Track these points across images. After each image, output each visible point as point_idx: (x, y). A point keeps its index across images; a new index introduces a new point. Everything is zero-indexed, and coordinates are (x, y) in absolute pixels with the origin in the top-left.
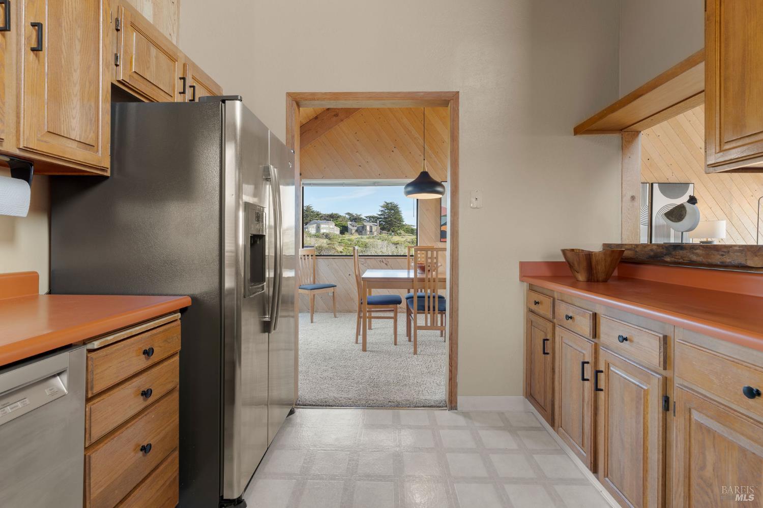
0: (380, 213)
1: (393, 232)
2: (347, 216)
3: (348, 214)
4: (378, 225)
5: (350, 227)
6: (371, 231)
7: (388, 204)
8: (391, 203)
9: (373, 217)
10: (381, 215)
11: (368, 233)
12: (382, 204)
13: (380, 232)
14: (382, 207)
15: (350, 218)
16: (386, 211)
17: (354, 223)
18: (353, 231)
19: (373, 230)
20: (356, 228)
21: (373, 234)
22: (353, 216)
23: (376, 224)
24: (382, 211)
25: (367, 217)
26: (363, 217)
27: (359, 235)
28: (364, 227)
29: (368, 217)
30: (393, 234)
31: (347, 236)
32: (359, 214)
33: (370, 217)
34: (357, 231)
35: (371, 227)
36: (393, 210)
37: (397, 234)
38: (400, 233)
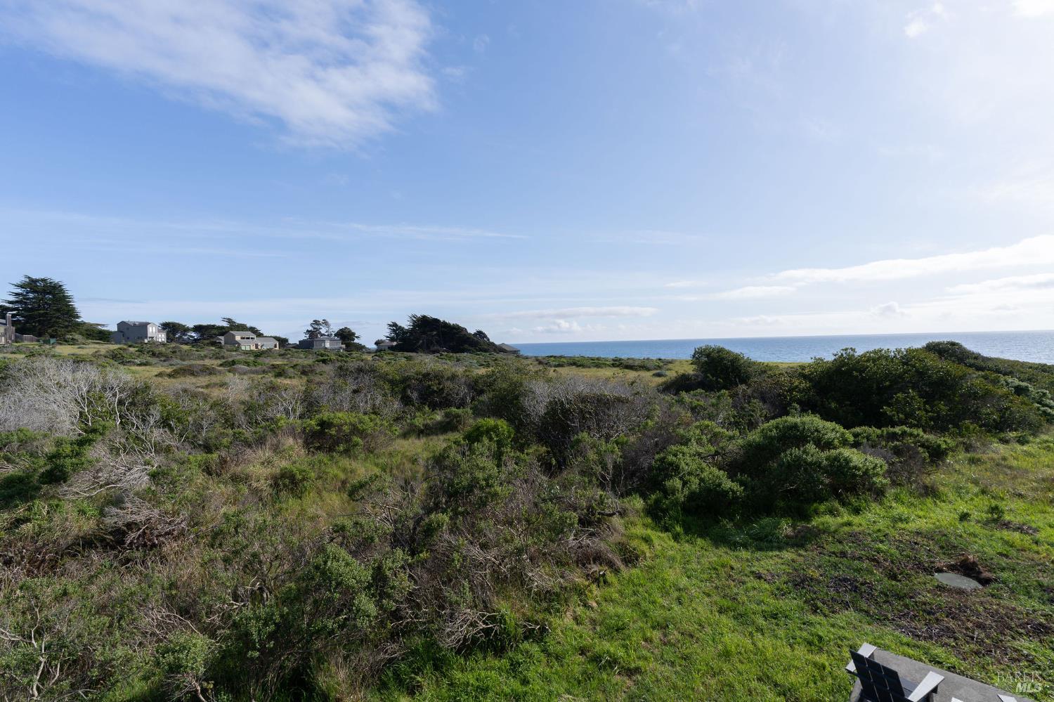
0: (12, 299)
1: (53, 336)
4: (10, 323)
7: (34, 281)
8: (43, 280)
10: (18, 302)
12: (20, 279)
13: (16, 337)
14: (21, 286)
16: (31, 295)
23: (3, 322)
24: (17, 294)
30: (53, 341)
36: (49, 293)
37: (66, 341)
38: (73, 339)
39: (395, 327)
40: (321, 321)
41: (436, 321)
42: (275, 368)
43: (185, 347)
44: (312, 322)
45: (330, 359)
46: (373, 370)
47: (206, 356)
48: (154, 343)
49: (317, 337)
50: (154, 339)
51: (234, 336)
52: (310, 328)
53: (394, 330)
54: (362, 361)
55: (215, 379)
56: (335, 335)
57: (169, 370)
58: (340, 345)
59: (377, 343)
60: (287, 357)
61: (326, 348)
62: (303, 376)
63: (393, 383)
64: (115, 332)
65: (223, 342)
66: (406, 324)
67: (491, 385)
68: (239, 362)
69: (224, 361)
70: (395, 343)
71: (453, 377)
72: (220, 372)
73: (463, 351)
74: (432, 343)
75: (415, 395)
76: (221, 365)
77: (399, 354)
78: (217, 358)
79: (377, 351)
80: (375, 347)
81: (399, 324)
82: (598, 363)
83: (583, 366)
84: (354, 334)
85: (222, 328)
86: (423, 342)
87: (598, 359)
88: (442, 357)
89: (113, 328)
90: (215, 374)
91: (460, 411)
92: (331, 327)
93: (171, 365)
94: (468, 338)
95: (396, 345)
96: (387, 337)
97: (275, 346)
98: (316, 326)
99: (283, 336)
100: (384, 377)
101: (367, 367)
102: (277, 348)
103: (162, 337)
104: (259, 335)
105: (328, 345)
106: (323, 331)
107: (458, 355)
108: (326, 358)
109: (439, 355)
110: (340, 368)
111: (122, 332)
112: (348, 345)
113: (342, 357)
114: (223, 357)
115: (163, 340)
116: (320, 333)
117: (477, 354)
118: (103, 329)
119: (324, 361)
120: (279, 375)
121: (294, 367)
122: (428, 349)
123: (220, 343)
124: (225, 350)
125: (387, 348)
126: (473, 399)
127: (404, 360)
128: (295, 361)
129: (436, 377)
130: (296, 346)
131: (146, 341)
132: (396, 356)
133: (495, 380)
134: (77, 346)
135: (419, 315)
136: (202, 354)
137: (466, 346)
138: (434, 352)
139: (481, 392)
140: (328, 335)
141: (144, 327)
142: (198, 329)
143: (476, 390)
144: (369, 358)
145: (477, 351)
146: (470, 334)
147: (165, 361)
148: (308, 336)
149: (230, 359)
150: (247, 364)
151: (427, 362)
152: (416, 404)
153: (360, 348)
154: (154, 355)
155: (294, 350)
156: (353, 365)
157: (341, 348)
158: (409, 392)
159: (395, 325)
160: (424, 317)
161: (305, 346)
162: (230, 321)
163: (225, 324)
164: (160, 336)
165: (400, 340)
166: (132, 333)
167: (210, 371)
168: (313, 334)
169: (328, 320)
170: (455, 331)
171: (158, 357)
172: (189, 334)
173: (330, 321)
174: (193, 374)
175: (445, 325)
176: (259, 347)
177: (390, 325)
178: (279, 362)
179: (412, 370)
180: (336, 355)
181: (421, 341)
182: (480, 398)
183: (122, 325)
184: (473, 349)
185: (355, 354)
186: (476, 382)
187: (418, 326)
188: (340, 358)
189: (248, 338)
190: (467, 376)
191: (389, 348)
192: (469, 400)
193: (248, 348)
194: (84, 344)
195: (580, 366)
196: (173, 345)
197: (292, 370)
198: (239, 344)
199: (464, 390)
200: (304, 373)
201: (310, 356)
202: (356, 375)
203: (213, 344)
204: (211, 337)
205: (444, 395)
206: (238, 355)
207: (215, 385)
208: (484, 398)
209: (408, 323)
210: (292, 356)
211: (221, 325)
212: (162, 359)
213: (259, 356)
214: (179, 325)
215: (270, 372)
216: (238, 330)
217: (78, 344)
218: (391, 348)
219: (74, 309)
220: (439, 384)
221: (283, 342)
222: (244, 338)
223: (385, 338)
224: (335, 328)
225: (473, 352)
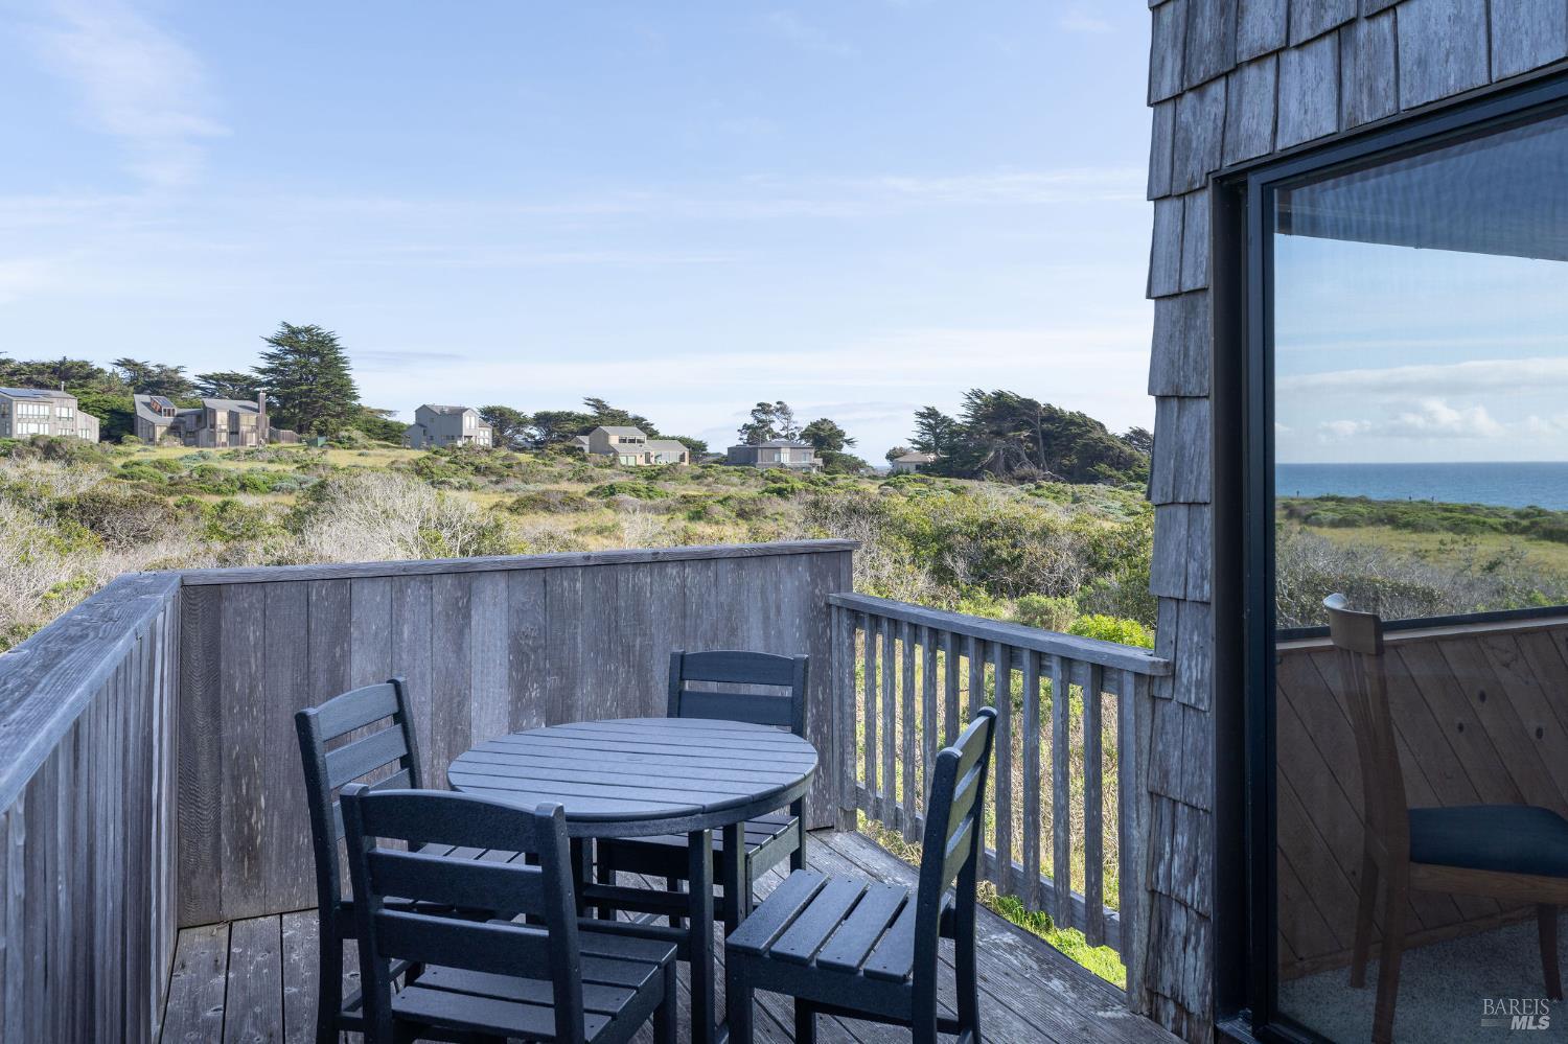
0: (264, 364)
1: (321, 433)
2: (124, 374)
3: (126, 363)
4: (263, 408)
5: (143, 412)
6: (234, 432)
7: (294, 332)
8: (308, 330)
9: (233, 379)
10: (271, 371)
11: (224, 438)
12: (275, 330)
13: (271, 434)
14: (276, 342)
15: (132, 379)
16: (290, 358)
17: (160, 400)
18: (159, 432)
19: (243, 428)
20: (170, 420)
21: (243, 443)
22: (148, 373)
23: (254, 405)
24: (271, 357)
25: (205, 378)
26: (190, 375)
27: (186, 445)
28: (204, 417)
29: (211, 377)
30: (321, 441)
31: (136, 450)
32: (171, 365)
33: (219, 379)
34: (174, 430)
35: (234, 418)
36: (316, 354)
37: (340, 442)
38: (349, 438)
39: (931, 418)
40: (774, 404)
41: (1031, 404)
42: (689, 502)
43: (524, 457)
44: (755, 408)
45: (793, 489)
46: (877, 512)
47: (561, 476)
48: (472, 448)
49: (763, 441)
50: (473, 439)
51: (606, 435)
52: (751, 421)
53: (929, 425)
54: (857, 493)
55: (586, 520)
56: (802, 436)
57: (509, 500)
58: (810, 459)
59: (891, 456)
60: (706, 481)
61: (782, 465)
62: (740, 521)
63: (917, 539)
64: (410, 427)
65: (587, 449)
66: (956, 411)
67: (1129, 554)
68: (622, 489)
69: (596, 485)
70: (931, 457)
71: (1045, 533)
72: (592, 506)
73: (1093, 479)
74: (1018, 458)
75: (961, 566)
76: (590, 494)
77: (939, 482)
78: (581, 480)
79: (892, 474)
80: (887, 465)
81: (944, 411)
82: (1463, 521)
83: (1413, 526)
84: (841, 434)
85: (584, 418)
86: (997, 457)
87: (1466, 510)
88: (1039, 492)
89: (407, 418)
90: (585, 511)
91: (1050, 602)
92: (794, 418)
93: (508, 490)
94: (1109, 448)
95: (937, 463)
96: (915, 442)
97: (682, 458)
98: (764, 417)
99: (696, 437)
100: (899, 527)
101: (867, 506)
102: (686, 463)
103: (484, 436)
104: (652, 434)
105: (785, 457)
106: (777, 427)
107: (1077, 488)
108: (784, 485)
109: (1032, 486)
110: (816, 504)
111: (422, 426)
112: (828, 460)
113: (817, 485)
114: (591, 479)
115: (487, 441)
116: (770, 431)
117: (1128, 488)
118: (389, 419)
119: (780, 492)
120: (696, 516)
121: (724, 501)
122: (1008, 470)
123: (581, 449)
124: (591, 465)
125: (912, 468)
126: (1087, 581)
127: (948, 496)
128: (723, 491)
129: (1007, 530)
130: (723, 461)
131: (460, 444)
132: (931, 485)
133: (1140, 544)
134: (356, 452)
135: (989, 390)
136: (556, 470)
137: (1103, 467)
138: (1022, 480)
139: (1106, 567)
140: (786, 437)
141: (457, 414)
142: (543, 419)
143: (1094, 564)
144: (873, 489)
145: (1131, 479)
146: (1114, 437)
147: (497, 482)
148: (745, 437)
149: (606, 483)
150: (635, 491)
151: (995, 499)
152: (964, 586)
153: (854, 466)
154: (477, 470)
155: (721, 468)
156: (838, 498)
157: (813, 465)
158: (949, 560)
159: (932, 413)
160: (1000, 395)
161: (742, 458)
162: (598, 404)
163: (590, 411)
164: (482, 433)
165: (945, 449)
166: (438, 426)
167: (572, 504)
168: (756, 433)
169: (788, 403)
170: (1074, 430)
171: (484, 475)
172: (527, 430)
173: (790, 404)
174: (547, 508)
175: (1052, 415)
176: (652, 460)
177: (922, 415)
178: (693, 490)
179: (958, 515)
180: (804, 479)
181: (992, 454)
182: (1101, 581)
183: (424, 412)
184: (1119, 474)
185: (841, 479)
186: (1097, 545)
187: (986, 417)
188: (812, 487)
189: (632, 441)
190: (1077, 532)
191: (918, 467)
192: (1076, 583)
193: (632, 462)
194: (365, 447)
195: (1407, 525)
196: (503, 452)
197: (719, 508)
198: (616, 453)
199: (1068, 561)
200: (742, 514)
201: (752, 481)
202: (845, 519)
203: (570, 451)
204: (565, 437)
205: (1023, 569)
206: (616, 475)
207: (588, 529)
208: (1112, 581)
209: (963, 411)
210: (716, 481)
211: (582, 413)
212: (494, 479)
213: (655, 478)
214: (511, 412)
215: (680, 510)
216: (612, 425)
217: (358, 448)
218: (924, 468)
219: (350, 382)
220: (1014, 546)
221: (696, 449)
222: (624, 441)
223: (908, 445)
224: (802, 420)
225: (1117, 483)
